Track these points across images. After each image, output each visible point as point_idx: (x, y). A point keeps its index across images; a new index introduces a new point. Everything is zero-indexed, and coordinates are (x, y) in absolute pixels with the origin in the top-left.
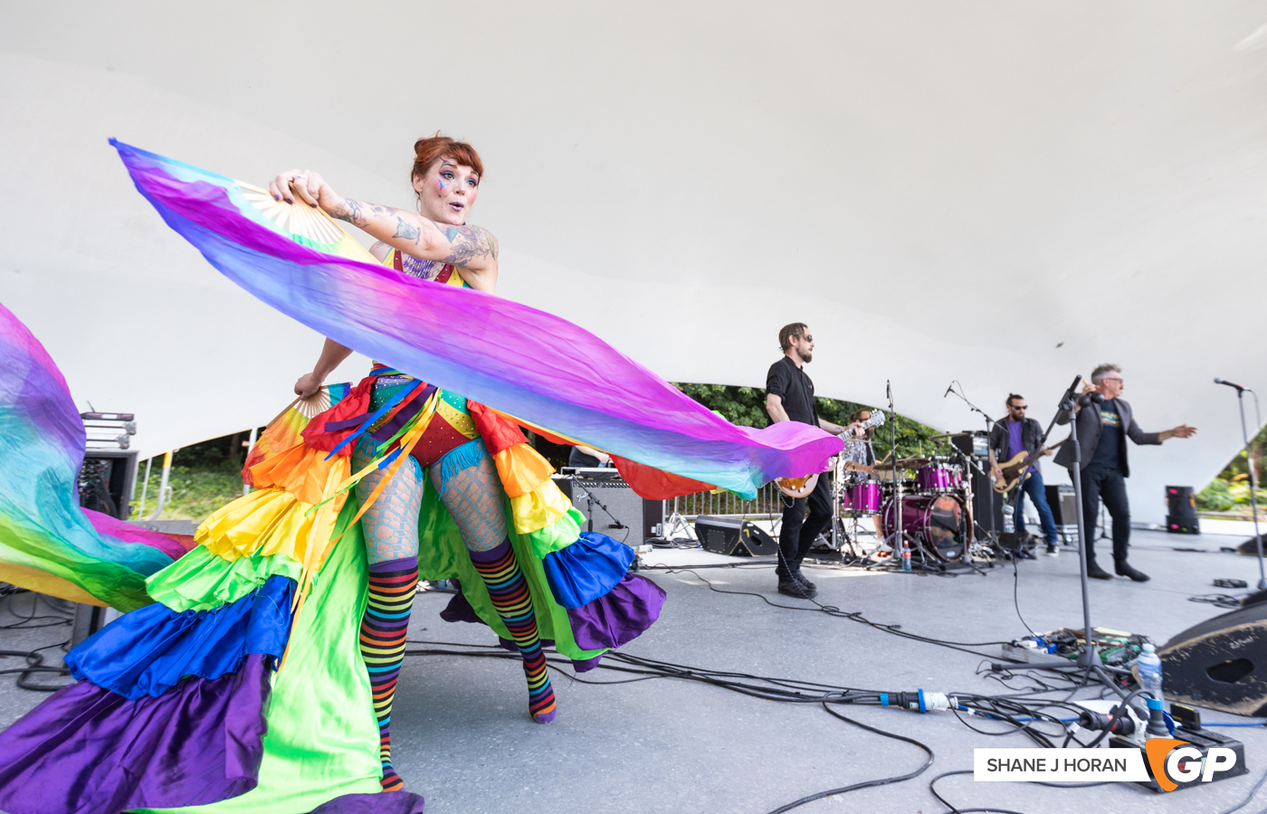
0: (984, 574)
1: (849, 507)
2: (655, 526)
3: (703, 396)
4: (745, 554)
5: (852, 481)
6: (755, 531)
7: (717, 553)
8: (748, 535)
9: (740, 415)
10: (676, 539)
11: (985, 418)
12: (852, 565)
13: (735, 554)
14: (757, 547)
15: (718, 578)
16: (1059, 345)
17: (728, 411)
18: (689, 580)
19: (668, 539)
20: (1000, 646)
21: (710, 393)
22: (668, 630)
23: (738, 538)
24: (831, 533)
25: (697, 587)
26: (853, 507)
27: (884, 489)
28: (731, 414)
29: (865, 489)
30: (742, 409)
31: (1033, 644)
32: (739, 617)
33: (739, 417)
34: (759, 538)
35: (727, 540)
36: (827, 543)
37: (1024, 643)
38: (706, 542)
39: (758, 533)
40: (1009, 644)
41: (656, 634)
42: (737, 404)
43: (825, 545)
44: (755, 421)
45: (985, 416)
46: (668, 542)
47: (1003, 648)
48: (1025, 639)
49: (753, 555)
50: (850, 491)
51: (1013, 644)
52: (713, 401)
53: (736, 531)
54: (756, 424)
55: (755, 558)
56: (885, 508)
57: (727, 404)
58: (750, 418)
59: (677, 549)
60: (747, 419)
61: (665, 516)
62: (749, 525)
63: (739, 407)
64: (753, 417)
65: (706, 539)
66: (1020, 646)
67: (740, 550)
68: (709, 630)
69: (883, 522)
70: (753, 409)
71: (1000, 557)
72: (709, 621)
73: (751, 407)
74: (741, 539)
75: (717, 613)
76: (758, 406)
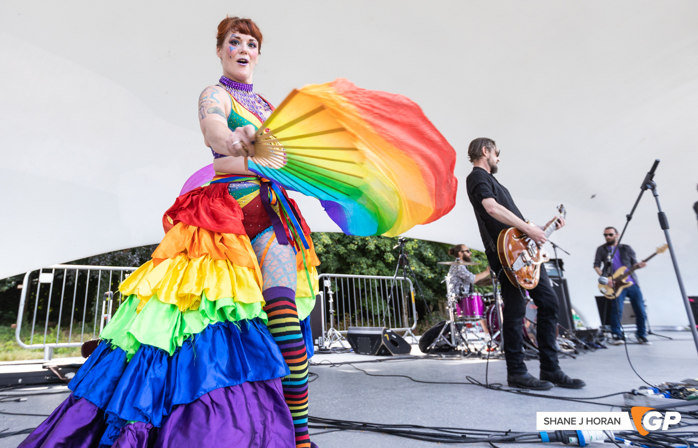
0: (574, 358)
1: (460, 314)
2: (318, 339)
3: (341, 253)
4: (387, 354)
5: (461, 294)
6: (393, 336)
7: (366, 354)
8: (388, 339)
9: (368, 266)
10: (333, 348)
11: (552, 245)
12: (469, 357)
13: (379, 354)
14: (395, 348)
15: (371, 368)
16: (593, 196)
17: (360, 264)
18: (349, 370)
19: (328, 348)
20: (622, 396)
21: (346, 251)
22: (339, 399)
23: (381, 342)
24: (450, 335)
25: (356, 374)
26: (463, 314)
27: (485, 300)
28: (362, 266)
29: (471, 300)
30: (370, 262)
31: (650, 392)
32: (394, 389)
33: (368, 268)
34: (396, 341)
35: (372, 344)
36: (449, 343)
37: (642, 391)
38: (357, 347)
39: (395, 337)
40: (629, 393)
41: (330, 402)
42: (366, 259)
43: (447, 345)
44: (380, 270)
45: (552, 243)
46: (329, 350)
47: (625, 397)
48: (642, 388)
49: (393, 354)
50: (460, 302)
51: (633, 393)
52: (349, 258)
53: (379, 336)
54: (381, 273)
55: (395, 356)
56: (488, 314)
57: (359, 259)
58: (376, 269)
59: (335, 354)
60: (373, 269)
61: (324, 332)
62: (388, 331)
63: (367, 261)
64: (378, 268)
65: (356, 345)
66: (639, 394)
67: (383, 351)
68: (372, 398)
69: (488, 324)
70: (378, 262)
71: (580, 348)
72: (371, 393)
73: (376, 261)
74: (383, 342)
75: (376, 388)
76: (381, 260)
